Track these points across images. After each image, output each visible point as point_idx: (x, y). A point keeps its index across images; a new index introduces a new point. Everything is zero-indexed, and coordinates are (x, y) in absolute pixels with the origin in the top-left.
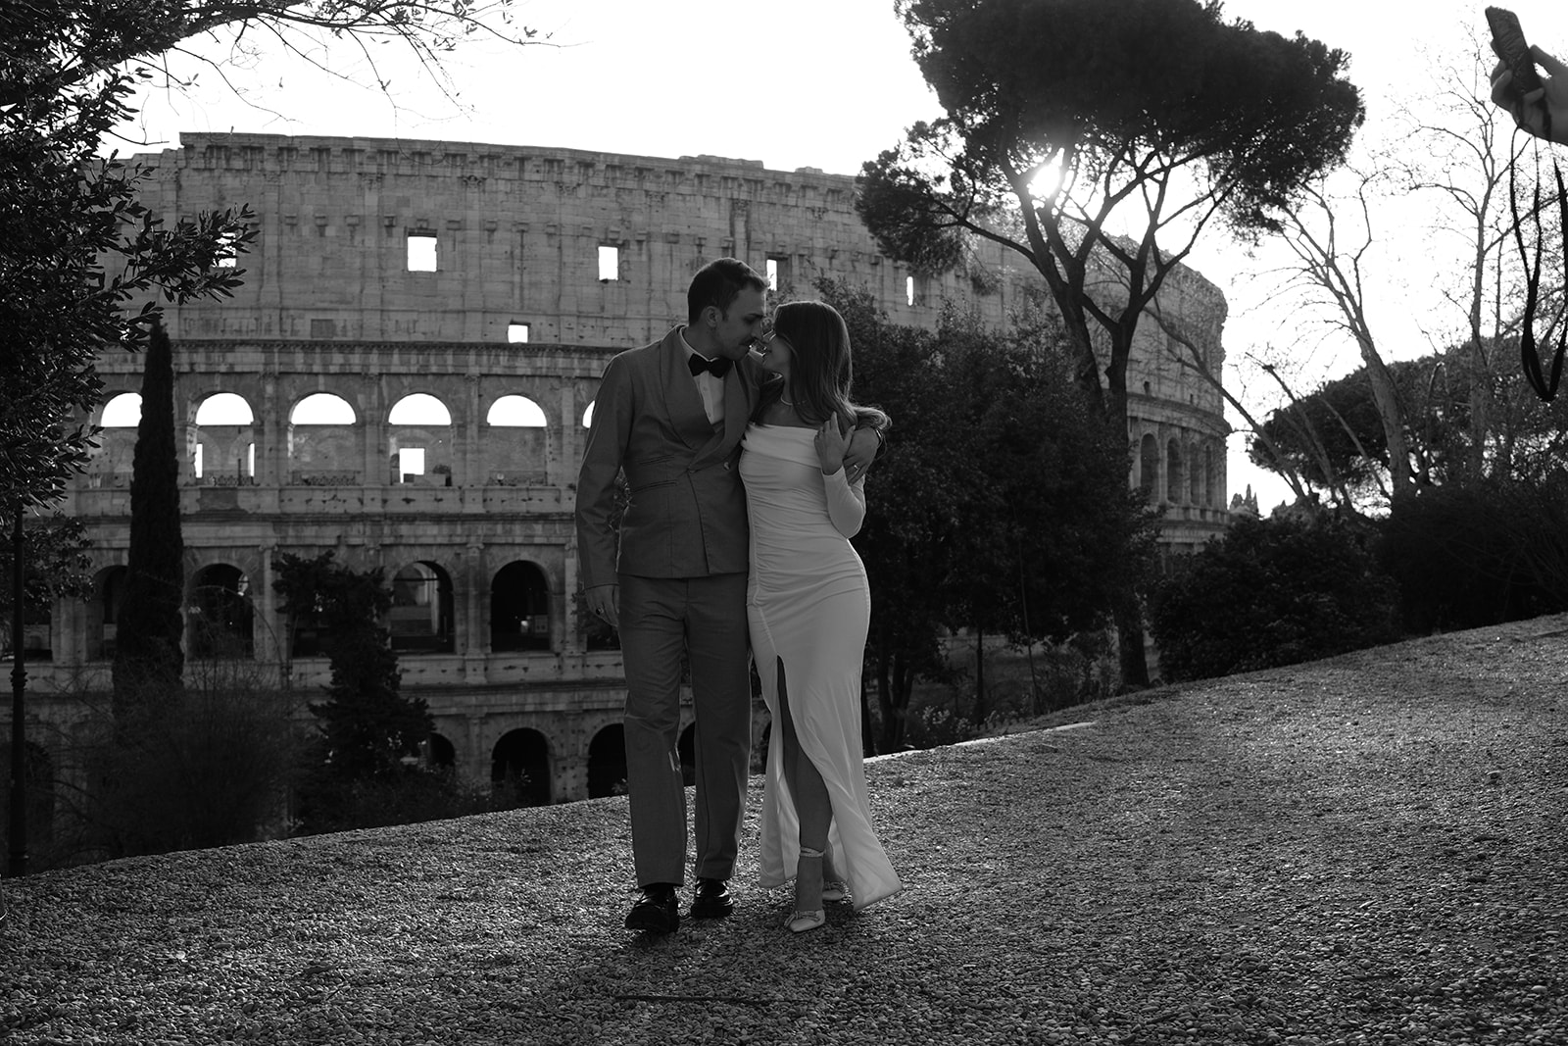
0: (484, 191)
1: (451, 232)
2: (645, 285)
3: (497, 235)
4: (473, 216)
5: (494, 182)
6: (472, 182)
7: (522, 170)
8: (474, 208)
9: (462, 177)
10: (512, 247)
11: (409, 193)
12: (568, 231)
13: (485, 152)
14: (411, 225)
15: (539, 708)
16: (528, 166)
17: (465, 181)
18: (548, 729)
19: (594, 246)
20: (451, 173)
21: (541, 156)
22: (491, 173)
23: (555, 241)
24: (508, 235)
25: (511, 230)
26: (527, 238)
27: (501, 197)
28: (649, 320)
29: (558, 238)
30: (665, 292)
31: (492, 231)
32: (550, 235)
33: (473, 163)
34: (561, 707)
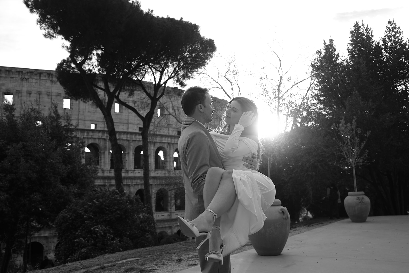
0: (28, 82)
1: (17, 94)
2: (78, 110)
3: (32, 95)
4: (25, 89)
5: (31, 79)
6: (24, 79)
7: (40, 76)
8: (25, 87)
9: (21, 78)
10: (37, 98)
11: (4, 82)
12: (54, 94)
13: (29, 71)
14: (4, 91)
15: (39, 235)
16: (42, 76)
17: (22, 79)
18: (43, 242)
19: (62, 98)
20: (18, 77)
21: (46, 72)
22: (31, 77)
23: (50, 97)
24: (35, 95)
25: (36, 94)
26: (41, 96)
27: (34, 84)
28: (78, 120)
29: (51, 96)
30: (84, 112)
31: (30, 94)
32: (48, 95)
33: (25, 74)
34: (46, 235)
